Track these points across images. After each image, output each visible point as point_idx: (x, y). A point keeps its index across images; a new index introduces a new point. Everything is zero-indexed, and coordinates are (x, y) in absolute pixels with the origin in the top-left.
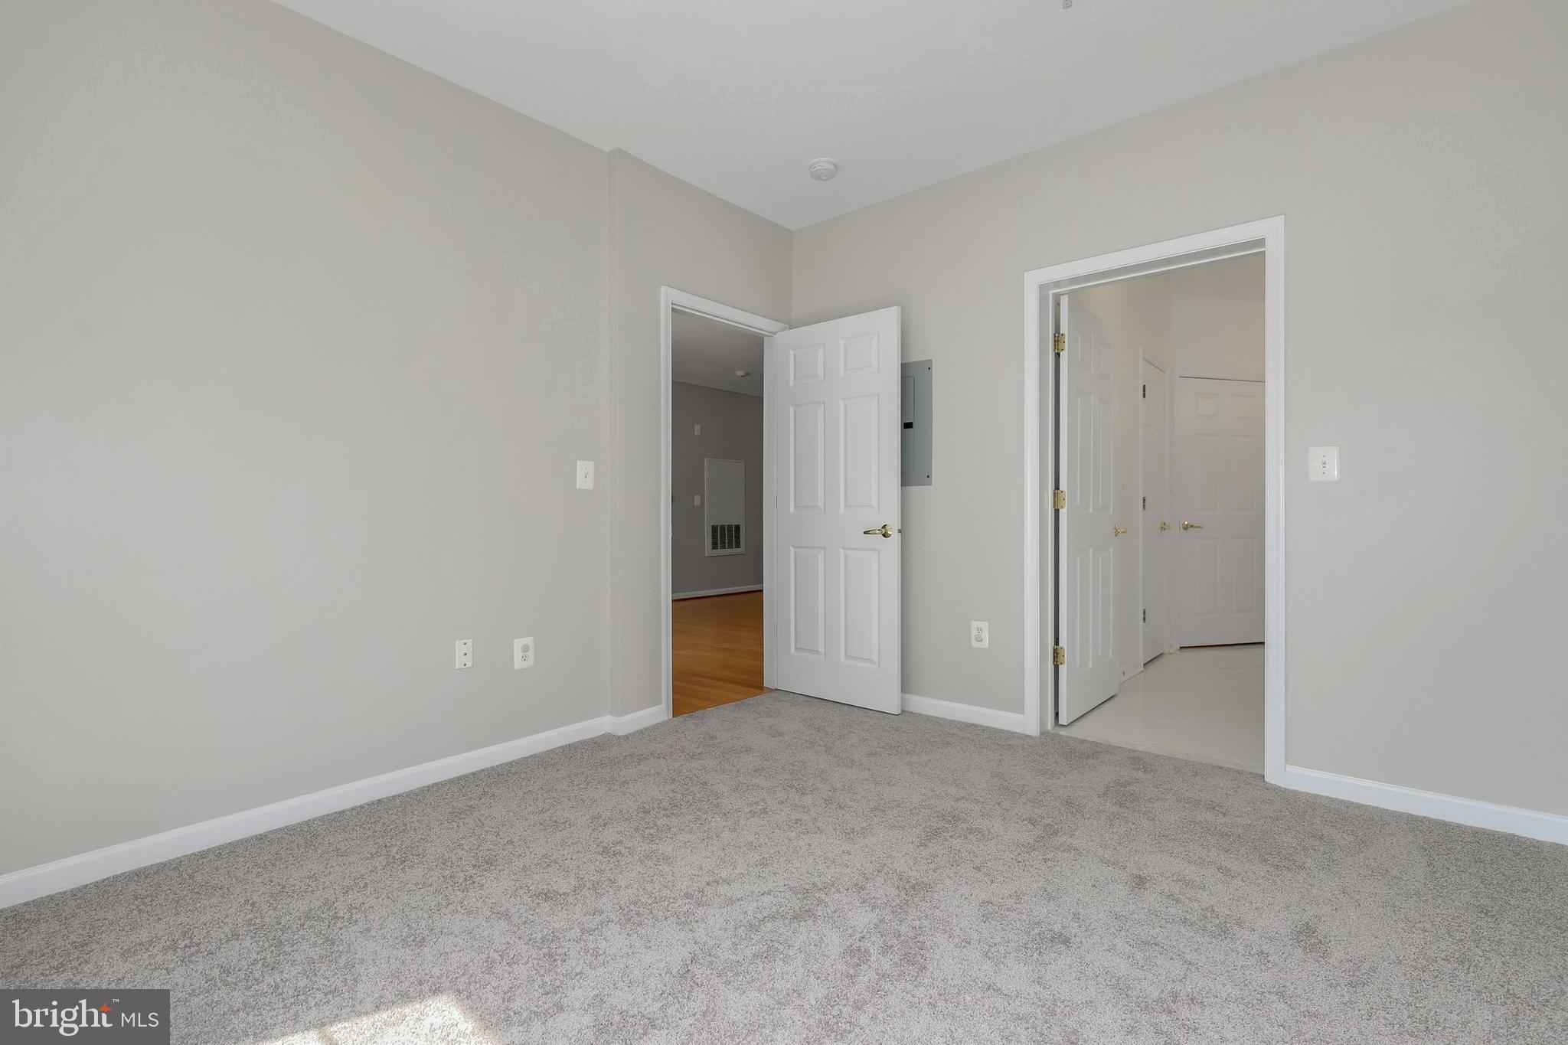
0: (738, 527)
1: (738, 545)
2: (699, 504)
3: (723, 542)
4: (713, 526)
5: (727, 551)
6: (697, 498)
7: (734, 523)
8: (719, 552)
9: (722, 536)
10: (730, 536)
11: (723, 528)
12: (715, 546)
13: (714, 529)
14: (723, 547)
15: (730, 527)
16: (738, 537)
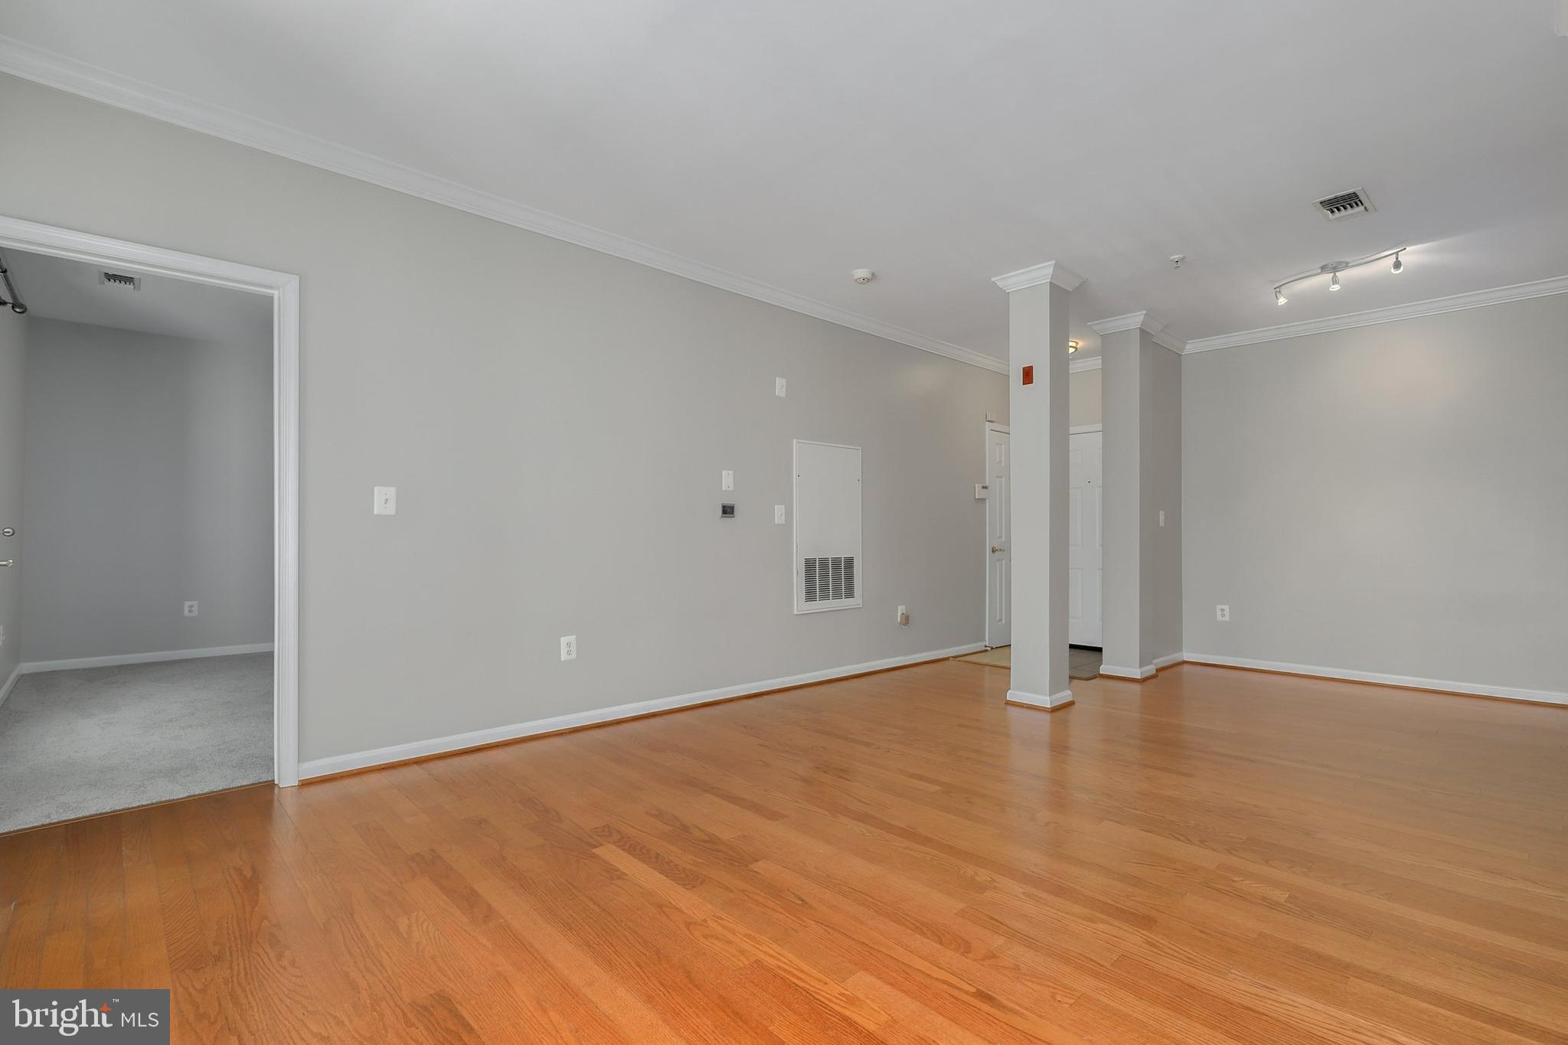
0: (849, 562)
1: (850, 594)
2: (783, 521)
3: (824, 589)
4: (807, 561)
5: (832, 604)
6: (779, 511)
7: (843, 555)
8: (819, 605)
9: (824, 576)
10: (837, 577)
11: (824, 563)
12: (810, 596)
13: (810, 564)
14: (823, 598)
15: (836, 562)
16: (850, 578)
